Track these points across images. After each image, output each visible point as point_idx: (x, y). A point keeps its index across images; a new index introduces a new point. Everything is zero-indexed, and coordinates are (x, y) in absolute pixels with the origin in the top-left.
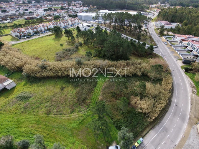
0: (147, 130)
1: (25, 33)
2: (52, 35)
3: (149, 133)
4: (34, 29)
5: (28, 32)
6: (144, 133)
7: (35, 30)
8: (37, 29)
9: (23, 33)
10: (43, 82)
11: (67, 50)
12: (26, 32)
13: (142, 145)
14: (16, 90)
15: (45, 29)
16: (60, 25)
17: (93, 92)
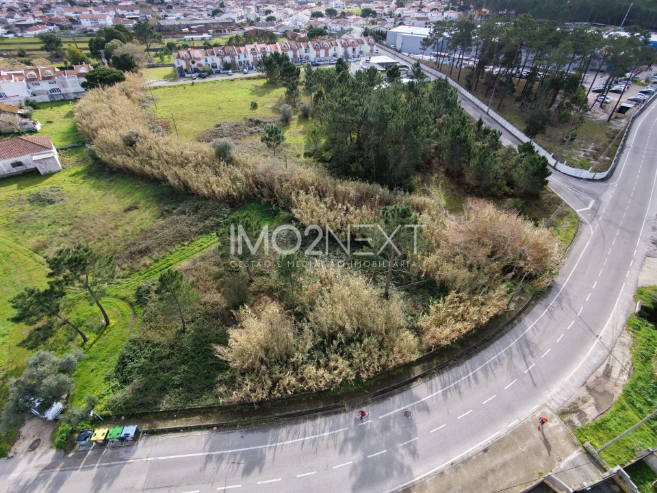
0: (195, 421)
1: (200, 65)
2: (260, 78)
3: (187, 434)
4: (225, 55)
5: (210, 62)
6: (170, 425)
7: (228, 59)
8: (233, 57)
9: (193, 63)
10: (111, 181)
11: (251, 120)
12: (203, 62)
13: (122, 451)
14: (50, 179)
15: (255, 59)
16: (305, 55)
17: (186, 243)
